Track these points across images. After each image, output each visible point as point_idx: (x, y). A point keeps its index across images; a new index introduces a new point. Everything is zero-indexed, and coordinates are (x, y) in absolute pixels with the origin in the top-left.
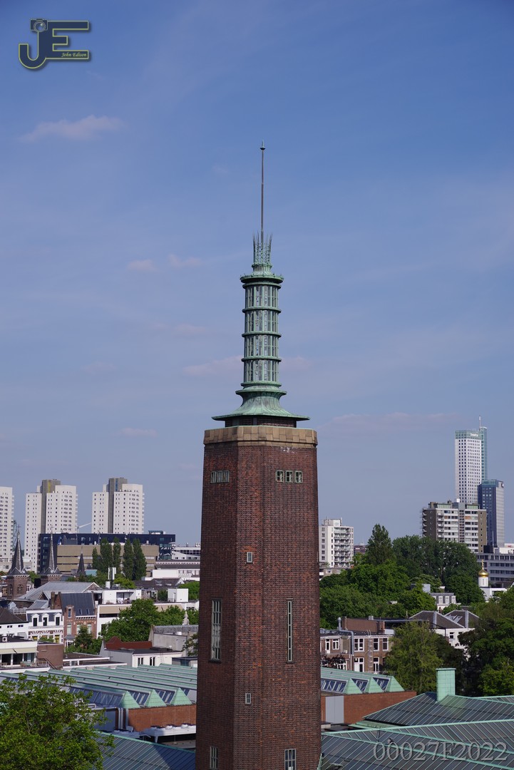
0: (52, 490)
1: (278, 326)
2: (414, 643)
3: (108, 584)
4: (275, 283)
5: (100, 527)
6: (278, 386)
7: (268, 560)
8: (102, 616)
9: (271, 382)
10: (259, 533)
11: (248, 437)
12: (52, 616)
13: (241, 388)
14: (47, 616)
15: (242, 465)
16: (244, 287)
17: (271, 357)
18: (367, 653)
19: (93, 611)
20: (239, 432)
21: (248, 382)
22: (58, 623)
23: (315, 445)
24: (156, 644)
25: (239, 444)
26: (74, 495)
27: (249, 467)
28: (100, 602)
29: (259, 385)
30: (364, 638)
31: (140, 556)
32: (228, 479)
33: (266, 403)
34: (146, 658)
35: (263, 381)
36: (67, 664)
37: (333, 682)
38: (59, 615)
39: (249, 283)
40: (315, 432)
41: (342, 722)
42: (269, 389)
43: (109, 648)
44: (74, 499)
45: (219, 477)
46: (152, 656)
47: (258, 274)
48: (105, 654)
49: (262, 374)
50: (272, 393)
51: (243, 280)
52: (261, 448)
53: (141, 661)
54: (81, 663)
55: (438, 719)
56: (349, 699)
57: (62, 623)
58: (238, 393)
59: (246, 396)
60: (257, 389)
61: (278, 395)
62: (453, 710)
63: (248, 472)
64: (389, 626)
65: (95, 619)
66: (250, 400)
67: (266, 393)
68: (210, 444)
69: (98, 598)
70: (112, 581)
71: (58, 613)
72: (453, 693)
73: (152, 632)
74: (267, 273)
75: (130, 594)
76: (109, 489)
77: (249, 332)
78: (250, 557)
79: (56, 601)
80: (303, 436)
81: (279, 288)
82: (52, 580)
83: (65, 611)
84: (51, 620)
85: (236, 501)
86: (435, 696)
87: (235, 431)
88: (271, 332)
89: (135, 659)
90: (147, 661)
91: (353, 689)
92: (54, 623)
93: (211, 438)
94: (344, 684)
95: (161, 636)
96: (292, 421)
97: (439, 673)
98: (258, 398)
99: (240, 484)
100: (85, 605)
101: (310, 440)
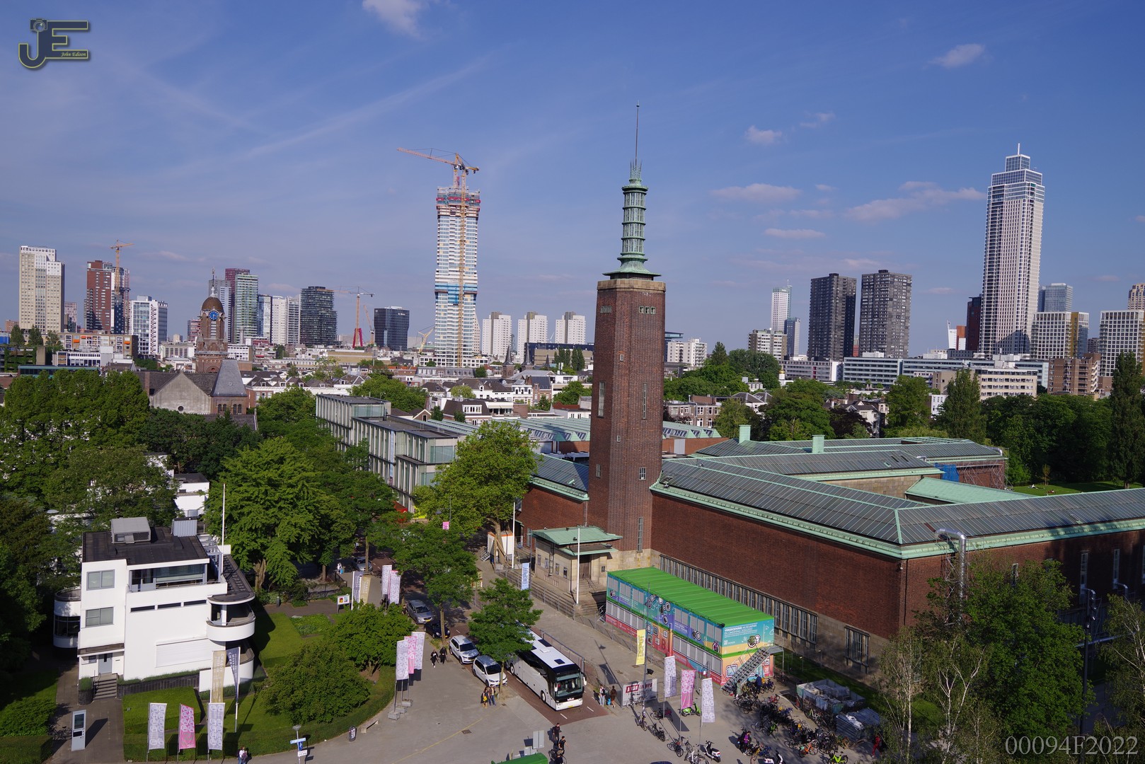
0: (533, 318)
1: (644, 218)
2: (731, 410)
3: (559, 372)
4: (643, 191)
5: (560, 340)
6: (643, 255)
7: (632, 360)
8: (554, 390)
9: (638, 252)
10: (628, 343)
11: (623, 286)
12: (526, 388)
13: (621, 256)
14: (524, 389)
15: (619, 303)
16: (624, 193)
17: (639, 237)
18: (704, 416)
19: (549, 387)
20: (617, 282)
21: (625, 252)
22: (529, 393)
23: (664, 291)
24: (581, 407)
25: (617, 290)
26: (546, 321)
27: (622, 304)
28: (554, 382)
29: (631, 254)
30: (703, 407)
31: (581, 357)
32: (609, 310)
33: (635, 265)
34: (576, 414)
35: (634, 252)
36: (530, 416)
37: (679, 432)
38: (530, 388)
39: (627, 191)
40: (665, 284)
41: (684, 453)
42: (637, 257)
43: (555, 407)
44: (546, 323)
45: (604, 310)
46: (579, 413)
47: (633, 185)
48: (552, 411)
49: (634, 248)
50: (639, 259)
51: (624, 189)
52: (631, 292)
53: (573, 416)
54: (538, 415)
55: (739, 453)
56: (688, 441)
57: (532, 393)
58: (618, 259)
59: (623, 261)
60: (630, 256)
61: (643, 261)
62: (748, 449)
63: (622, 307)
64: (718, 400)
65: (551, 391)
66: (625, 264)
67: (635, 259)
68: (601, 290)
69: (552, 379)
70: (561, 371)
71: (530, 387)
72: (749, 439)
73: (580, 400)
74: (638, 185)
75: (571, 378)
76: (565, 319)
77: (626, 222)
78: (622, 357)
79: (529, 380)
80: (656, 286)
81: (645, 194)
82: (528, 369)
83: (533, 386)
84: (526, 390)
85: (615, 324)
86: (738, 441)
87: (615, 282)
88: (639, 222)
89: (569, 414)
90: (576, 417)
91: (691, 435)
92: (527, 393)
93: (601, 286)
94: (686, 433)
95: (585, 402)
96: (651, 277)
97: (741, 428)
98: (630, 262)
99: (617, 314)
100: (545, 383)
101: (661, 288)
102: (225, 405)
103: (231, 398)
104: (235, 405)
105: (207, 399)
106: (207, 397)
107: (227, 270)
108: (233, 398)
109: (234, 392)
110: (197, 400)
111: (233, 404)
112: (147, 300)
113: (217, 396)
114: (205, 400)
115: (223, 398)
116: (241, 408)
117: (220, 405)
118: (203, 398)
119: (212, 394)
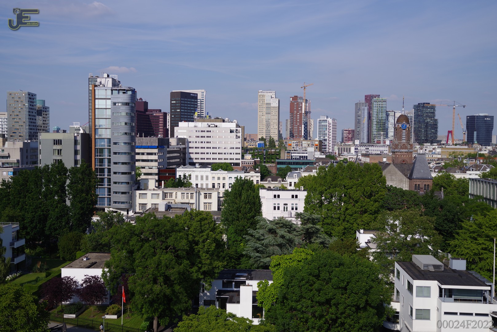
102: (419, 185)
103: (423, 180)
104: (425, 185)
105: (407, 181)
106: (407, 179)
107: (366, 96)
108: (424, 180)
109: (425, 176)
110: (401, 181)
111: (424, 184)
112: (326, 118)
113: (414, 179)
114: (406, 182)
115: (418, 180)
116: (429, 187)
117: (416, 185)
118: (404, 180)
119: (410, 178)
